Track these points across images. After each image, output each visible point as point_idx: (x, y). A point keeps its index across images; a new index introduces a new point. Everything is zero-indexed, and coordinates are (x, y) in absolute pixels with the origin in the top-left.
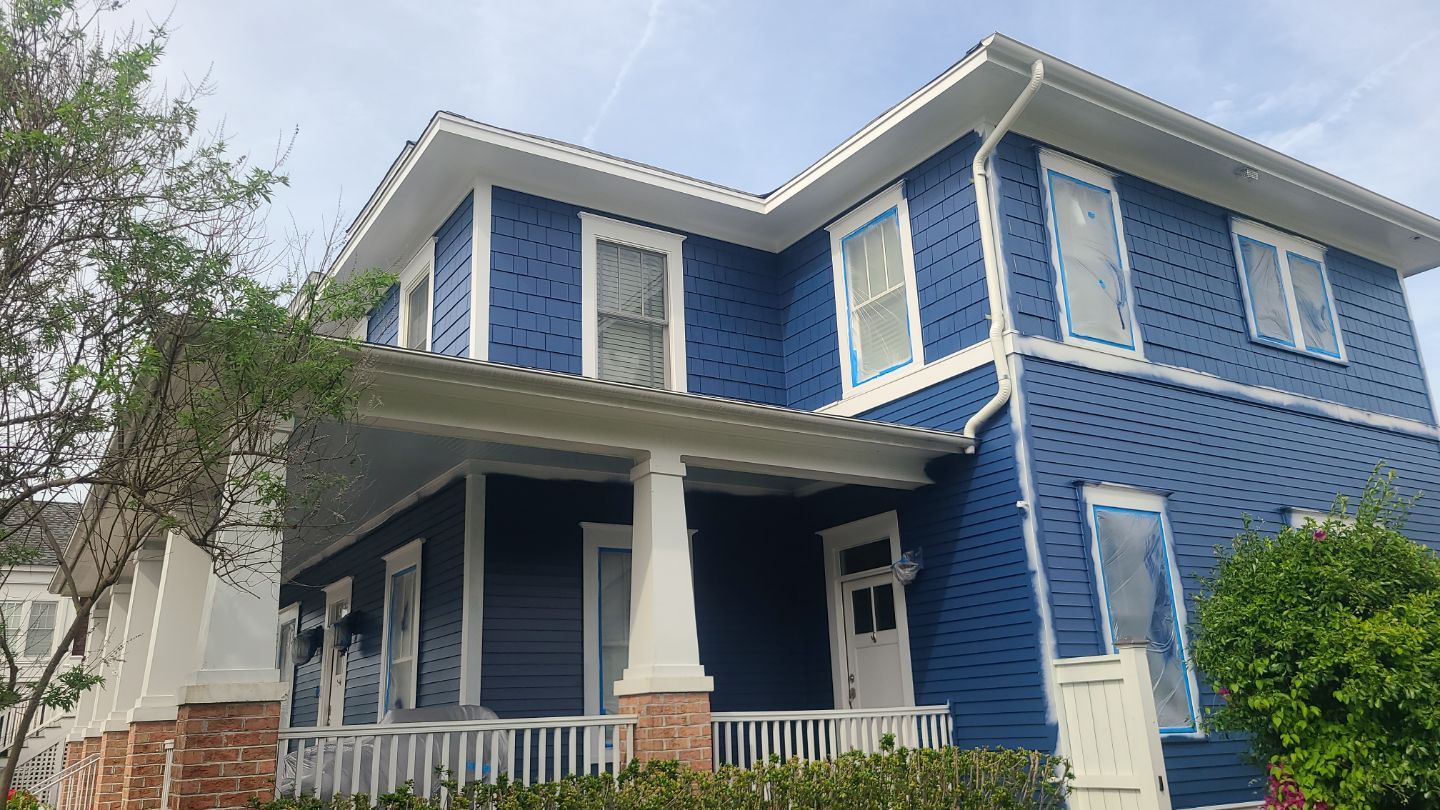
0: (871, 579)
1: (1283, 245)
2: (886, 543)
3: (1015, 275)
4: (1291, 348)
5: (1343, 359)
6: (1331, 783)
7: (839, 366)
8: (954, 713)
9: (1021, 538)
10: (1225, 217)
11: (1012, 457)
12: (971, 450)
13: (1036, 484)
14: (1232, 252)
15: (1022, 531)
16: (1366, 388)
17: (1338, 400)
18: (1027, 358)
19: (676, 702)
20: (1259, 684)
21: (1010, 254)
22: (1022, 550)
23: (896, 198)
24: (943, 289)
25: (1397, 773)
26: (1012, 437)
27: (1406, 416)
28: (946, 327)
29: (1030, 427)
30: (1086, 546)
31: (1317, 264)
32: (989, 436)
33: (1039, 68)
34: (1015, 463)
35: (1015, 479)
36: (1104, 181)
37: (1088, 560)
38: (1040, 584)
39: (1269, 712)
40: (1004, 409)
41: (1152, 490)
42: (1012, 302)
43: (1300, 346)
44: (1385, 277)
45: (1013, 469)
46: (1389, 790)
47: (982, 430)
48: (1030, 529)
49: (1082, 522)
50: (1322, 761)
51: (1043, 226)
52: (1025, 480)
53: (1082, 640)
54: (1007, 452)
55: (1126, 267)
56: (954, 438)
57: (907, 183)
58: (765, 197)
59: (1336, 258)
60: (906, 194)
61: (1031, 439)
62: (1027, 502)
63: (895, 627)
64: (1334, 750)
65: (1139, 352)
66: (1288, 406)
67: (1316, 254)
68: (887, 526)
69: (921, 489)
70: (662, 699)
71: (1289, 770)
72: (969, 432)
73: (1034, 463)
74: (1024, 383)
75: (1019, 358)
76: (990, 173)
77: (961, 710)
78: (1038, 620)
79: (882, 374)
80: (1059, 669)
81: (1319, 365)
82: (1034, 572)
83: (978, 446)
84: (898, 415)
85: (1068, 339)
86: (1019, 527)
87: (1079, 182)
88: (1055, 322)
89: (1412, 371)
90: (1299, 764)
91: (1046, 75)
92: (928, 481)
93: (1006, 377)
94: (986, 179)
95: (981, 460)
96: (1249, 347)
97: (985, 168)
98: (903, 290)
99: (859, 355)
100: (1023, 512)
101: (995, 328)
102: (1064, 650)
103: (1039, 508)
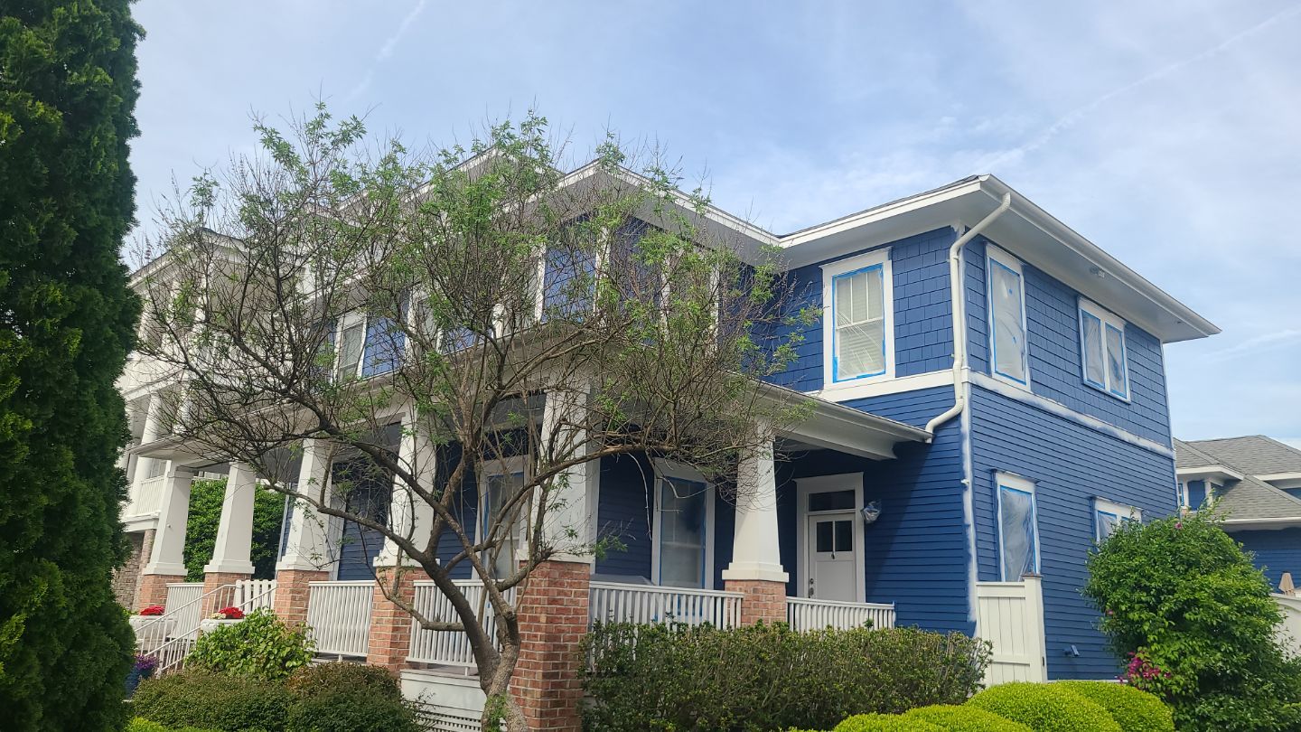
0: (835, 516)
1: (1105, 319)
2: (852, 492)
3: (970, 329)
4: (1102, 389)
5: (1128, 400)
6: (1173, 664)
7: (823, 366)
8: (896, 610)
9: (961, 503)
10: (1076, 296)
11: (960, 449)
12: (929, 441)
13: (973, 469)
14: (1078, 321)
15: (962, 499)
16: (1138, 419)
17: (1123, 427)
18: (975, 386)
19: (770, 587)
20: (1137, 606)
21: (969, 315)
22: (962, 510)
23: (882, 257)
24: (915, 328)
25: (1214, 659)
26: (961, 437)
27: (1156, 441)
28: (915, 355)
29: (973, 431)
30: (994, 512)
31: (1120, 332)
32: (941, 434)
33: (1008, 198)
34: (961, 453)
35: (961, 464)
36: (1016, 267)
37: (995, 519)
38: (971, 533)
39: (1141, 622)
40: (957, 417)
41: (1029, 479)
42: (968, 348)
43: (1108, 389)
44: (1154, 342)
45: (960, 457)
46: (1210, 668)
47: (937, 428)
48: (968, 498)
49: (993, 496)
50: (1172, 650)
51: (985, 296)
52: (967, 466)
53: (991, 573)
54: (955, 446)
55: (1025, 328)
56: (919, 431)
57: (892, 250)
58: (780, 237)
59: (1130, 328)
60: (891, 257)
61: (972, 439)
62: (967, 481)
63: (851, 550)
64: (1177, 645)
65: (1028, 387)
66: (1100, 429)
67: (1119, 326)
68: (855, 482)
69: (886, 462)
70: (763, 584)
71: (1147, 655)
72: (929, 429)
73: (973, 454)
74: (971, 401)
75: (970, 385)
76: (961, 258)
77: (901, 608)
78: (969, 556)
79: (858, 378)
80: (979, 588)
81: (1116, 402)
82: (969, 526)
83: (935, 437)
84: (872, 408)
85: (994, 375)
86: (960, 495)
87: (1005, 268)
88: (988, 362)
89: (1161, 410)
90: (1156, 651)
91: (1011, 204)
92: (894, 457)
93: (962, 397)
94: (958, 262)
95: (934, 449)
96: (1081, 387)
97: (958, 254)
98: (882, 323)
99: (839, 361)
100: (964, 487)
101: (957, 363)
102: (982, 577)
103: (974, 484)
